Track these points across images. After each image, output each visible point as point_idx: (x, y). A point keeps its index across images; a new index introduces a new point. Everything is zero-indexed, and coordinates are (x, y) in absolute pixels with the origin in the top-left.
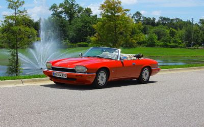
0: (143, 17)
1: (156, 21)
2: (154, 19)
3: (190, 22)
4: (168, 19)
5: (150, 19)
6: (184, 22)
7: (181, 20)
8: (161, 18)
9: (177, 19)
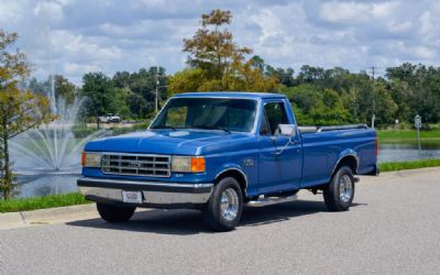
0: (269, 68)
1: (295, 76)
2: (291, 71)
3: (366, 75)
4: (321, 70)
5: (282, 70)
6: (354, 75)
7: (348, 72)
8: (305, 68)
9: (338, 69)
